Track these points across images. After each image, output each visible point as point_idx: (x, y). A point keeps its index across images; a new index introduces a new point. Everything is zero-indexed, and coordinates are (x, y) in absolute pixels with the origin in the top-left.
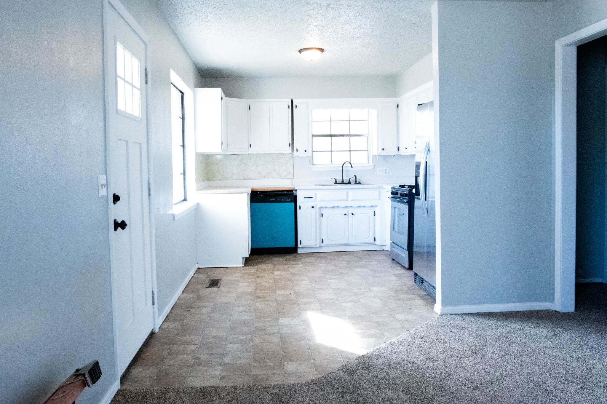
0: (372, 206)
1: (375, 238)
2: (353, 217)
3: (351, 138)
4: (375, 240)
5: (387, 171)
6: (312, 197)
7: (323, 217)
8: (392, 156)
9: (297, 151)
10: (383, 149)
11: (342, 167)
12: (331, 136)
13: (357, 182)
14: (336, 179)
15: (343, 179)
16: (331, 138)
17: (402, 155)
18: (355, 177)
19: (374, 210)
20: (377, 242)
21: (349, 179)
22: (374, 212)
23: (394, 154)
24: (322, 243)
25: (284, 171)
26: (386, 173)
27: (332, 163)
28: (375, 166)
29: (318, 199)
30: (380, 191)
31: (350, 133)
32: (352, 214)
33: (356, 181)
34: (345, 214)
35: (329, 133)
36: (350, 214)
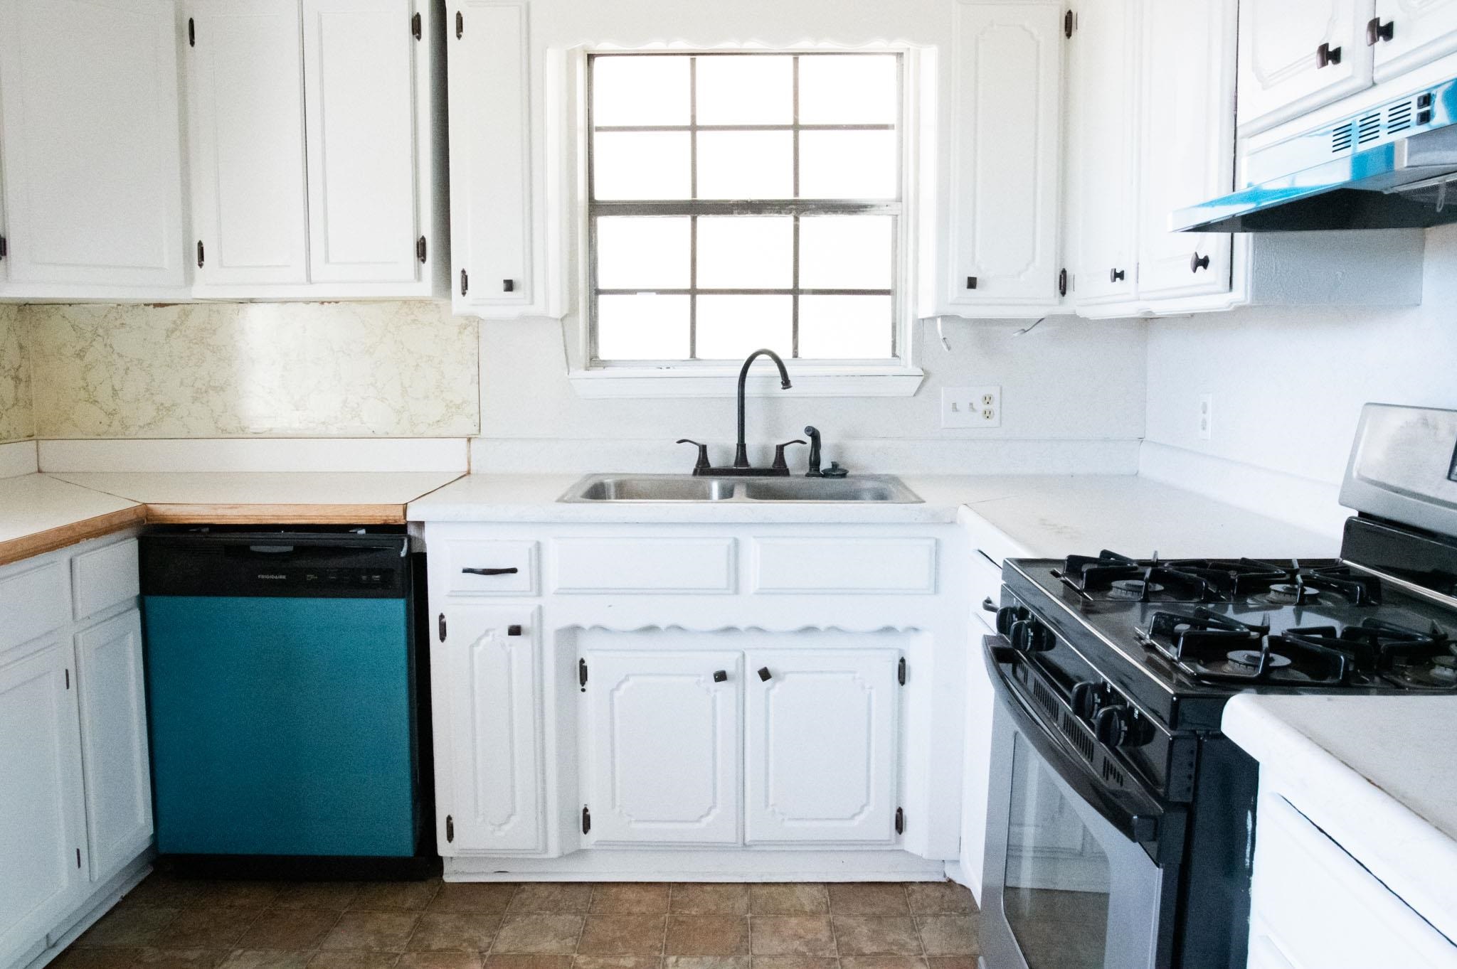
0: (888, 630)
1: (900, 811)
2: (768, 689)
3: (805, 220)
4: (899, 825)
5: (994, 407)
6: (514, 571)
7: (588, 685)
8: (1025, 326)
9: (465, 287)
10: (972, 283)
11: (737, 380)
12: (694, 208)
13: (825, 465)
14: (703, 449)
15: (742, 446)
16: (694, 220)
17: (1085, 320)
18: (809, 440)
19: (900, 651)
20: (915, 839)
21: (780, 449)
22: (902, 661)
23: (1041, 313)
24: (585, 832)
25: (427, 397)
26: (988, 415)
27: (698, 355)
28: (926, 376)
29: (552, 581)
30: (937, 542)
31: (796, 193)
32: (765, 675)
33: (815, 462)
34: (721, 676)
35: (683, 194)
36: (748, 673)
